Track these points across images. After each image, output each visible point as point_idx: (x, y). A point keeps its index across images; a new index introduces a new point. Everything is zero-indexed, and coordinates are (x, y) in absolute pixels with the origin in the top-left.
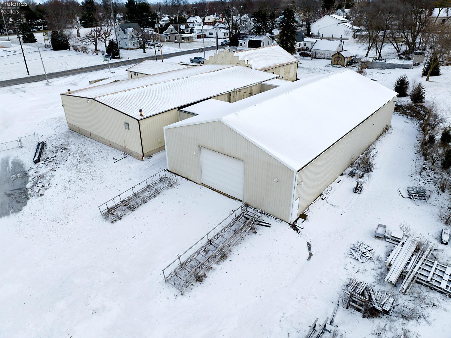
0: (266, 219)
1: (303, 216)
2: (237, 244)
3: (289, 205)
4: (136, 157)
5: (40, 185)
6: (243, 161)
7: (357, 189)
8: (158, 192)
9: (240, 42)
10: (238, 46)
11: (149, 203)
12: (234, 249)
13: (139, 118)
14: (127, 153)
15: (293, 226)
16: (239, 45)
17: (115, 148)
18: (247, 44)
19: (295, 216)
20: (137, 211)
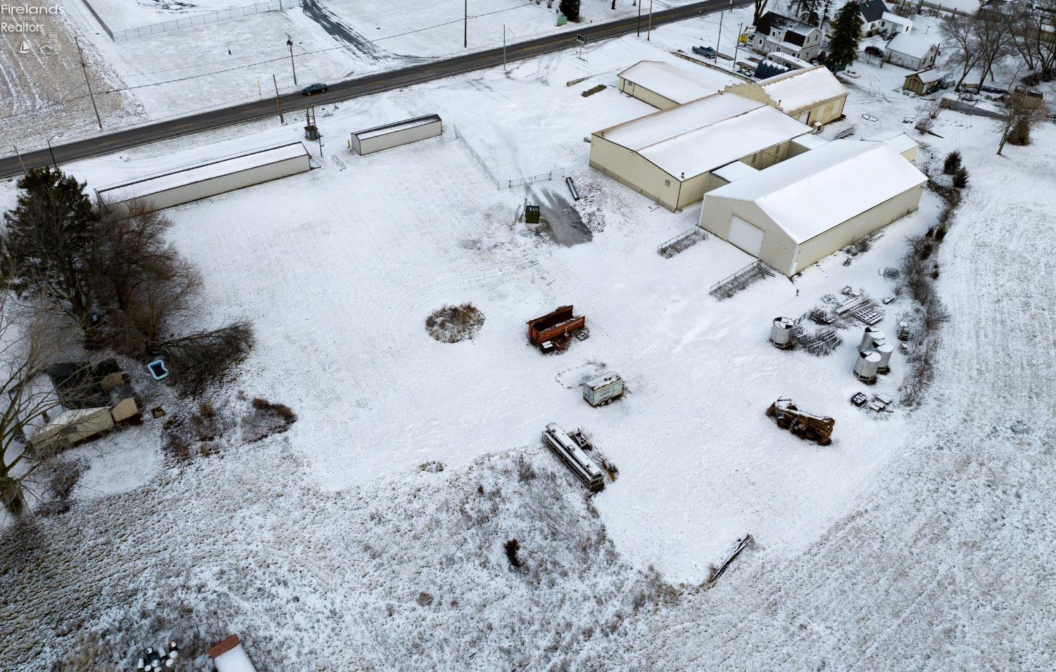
0: (772, 271)
1: (799, 274)
2: (752, 282)
3: (790, 264)
4: (670, 209)
5: (596, 223)
6: (764, 231)
7: (847, 263)
8: (694, 242)
9: (773, 30)
10: (768, 33)
11: (689, 249)
12: (750, 285)
13: (682, 180)
14: (659, 203)
15: (791, 279)
16: (771, 34)
17: (646, 196)
18: (783, 36)
19: (793, 272)
20: (682, 253)
